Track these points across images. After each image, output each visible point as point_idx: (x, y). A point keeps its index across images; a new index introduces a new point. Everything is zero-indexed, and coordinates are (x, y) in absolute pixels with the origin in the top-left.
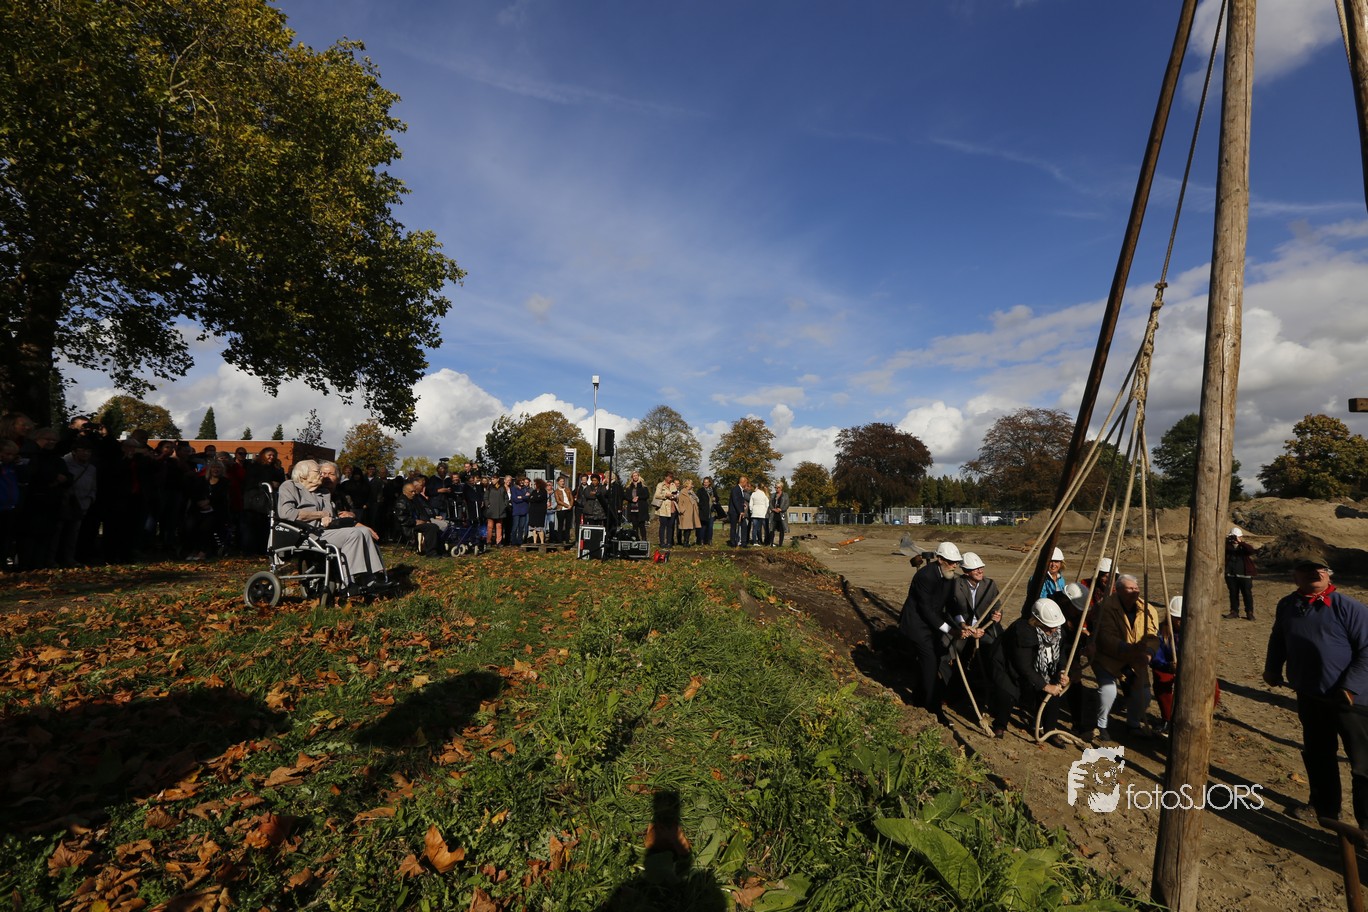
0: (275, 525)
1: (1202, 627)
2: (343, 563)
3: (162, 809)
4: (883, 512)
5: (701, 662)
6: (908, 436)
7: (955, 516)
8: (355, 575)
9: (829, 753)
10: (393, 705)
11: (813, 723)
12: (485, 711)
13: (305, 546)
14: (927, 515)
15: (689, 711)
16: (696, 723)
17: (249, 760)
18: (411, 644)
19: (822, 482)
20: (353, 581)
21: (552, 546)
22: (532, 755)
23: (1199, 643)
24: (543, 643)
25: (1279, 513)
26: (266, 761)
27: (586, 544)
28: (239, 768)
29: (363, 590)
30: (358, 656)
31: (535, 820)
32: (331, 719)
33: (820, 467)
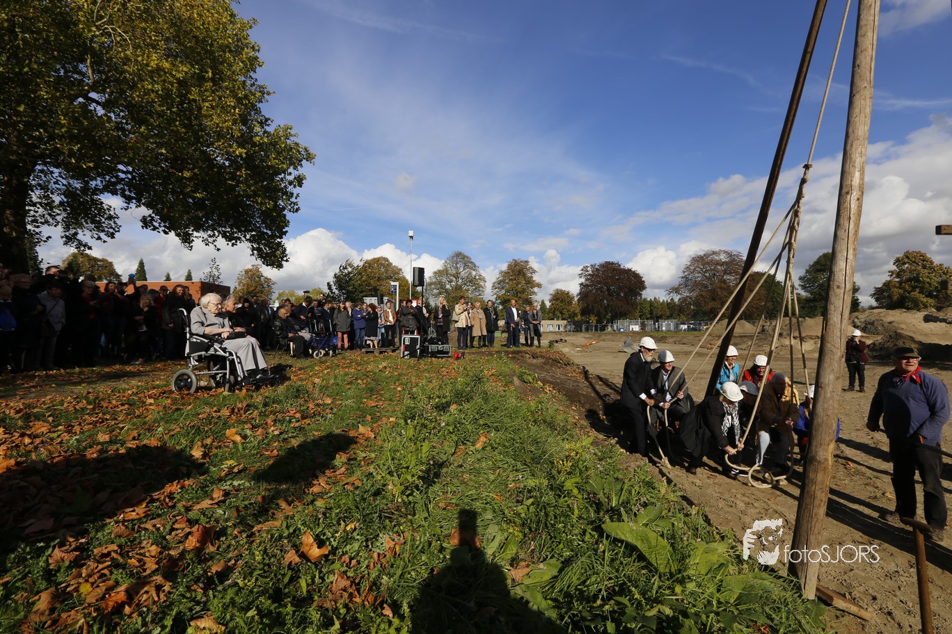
0: (190, 337)
1: (829, 395)
2: (239, 363)
3: (123, 525)
4: (612, 323)
5: (487, 424)
6: (630, 270)
7: (662, 325)
8: (247, 371)
9: (573, 480)
10: (278, 455)
11: (563, 461)
12: (340, 459)
13: (211, 352)
14: (643, 326)
15: (479, 457)
16: (484, 465)
17: (181, 492)
18: (288, 416)
19: (570, 303)
20: (246, 375)
21: (383, 349)
22: (372, 486)
23: (826, 406)
24: (378, 414)
25: (885, 320)
26: (192, 493)
27: (407, 348)
28: (174, 498)
29: (253, 381)
30: (252, 425)
31: (376, 528)
32: (235, 466)
33: (568, 293)
